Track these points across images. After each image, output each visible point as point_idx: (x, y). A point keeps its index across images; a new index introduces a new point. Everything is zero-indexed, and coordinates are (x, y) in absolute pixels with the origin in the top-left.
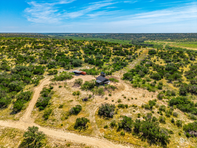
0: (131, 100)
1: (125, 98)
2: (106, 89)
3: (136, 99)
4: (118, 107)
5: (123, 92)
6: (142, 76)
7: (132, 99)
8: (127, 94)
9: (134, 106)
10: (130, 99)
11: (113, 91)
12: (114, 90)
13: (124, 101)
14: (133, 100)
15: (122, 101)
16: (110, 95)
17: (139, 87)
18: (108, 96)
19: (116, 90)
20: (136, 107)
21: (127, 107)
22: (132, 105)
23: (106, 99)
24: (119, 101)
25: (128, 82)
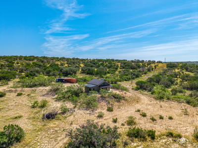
0: (159, 121)
1: (144, 115)
2: (103, 98)
3: (171, 118)
4: (129, 135)
5: (138, 106)
6: (168, 86)
7: (161, 118)
8: (147, 109)
9: (170, 135)
10: (157, 118)
11: (116, 103)
12: (119, 101)
13: (142, 122)
14: (164, 122)
15: (137, 121)
16: (110, 110)
17: (168, 99)
18: (105, 111)
19: (123, 101)
20: (180, 136)
21: (152, 135)
22: (164, 131)
23: (100, 116)
24: (131, 122)
25: (146, 92)
